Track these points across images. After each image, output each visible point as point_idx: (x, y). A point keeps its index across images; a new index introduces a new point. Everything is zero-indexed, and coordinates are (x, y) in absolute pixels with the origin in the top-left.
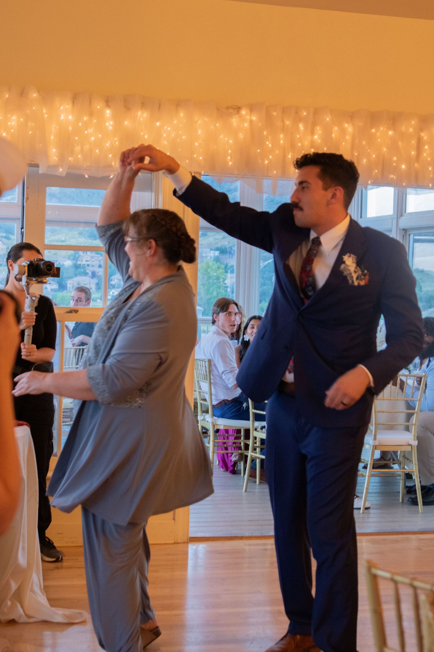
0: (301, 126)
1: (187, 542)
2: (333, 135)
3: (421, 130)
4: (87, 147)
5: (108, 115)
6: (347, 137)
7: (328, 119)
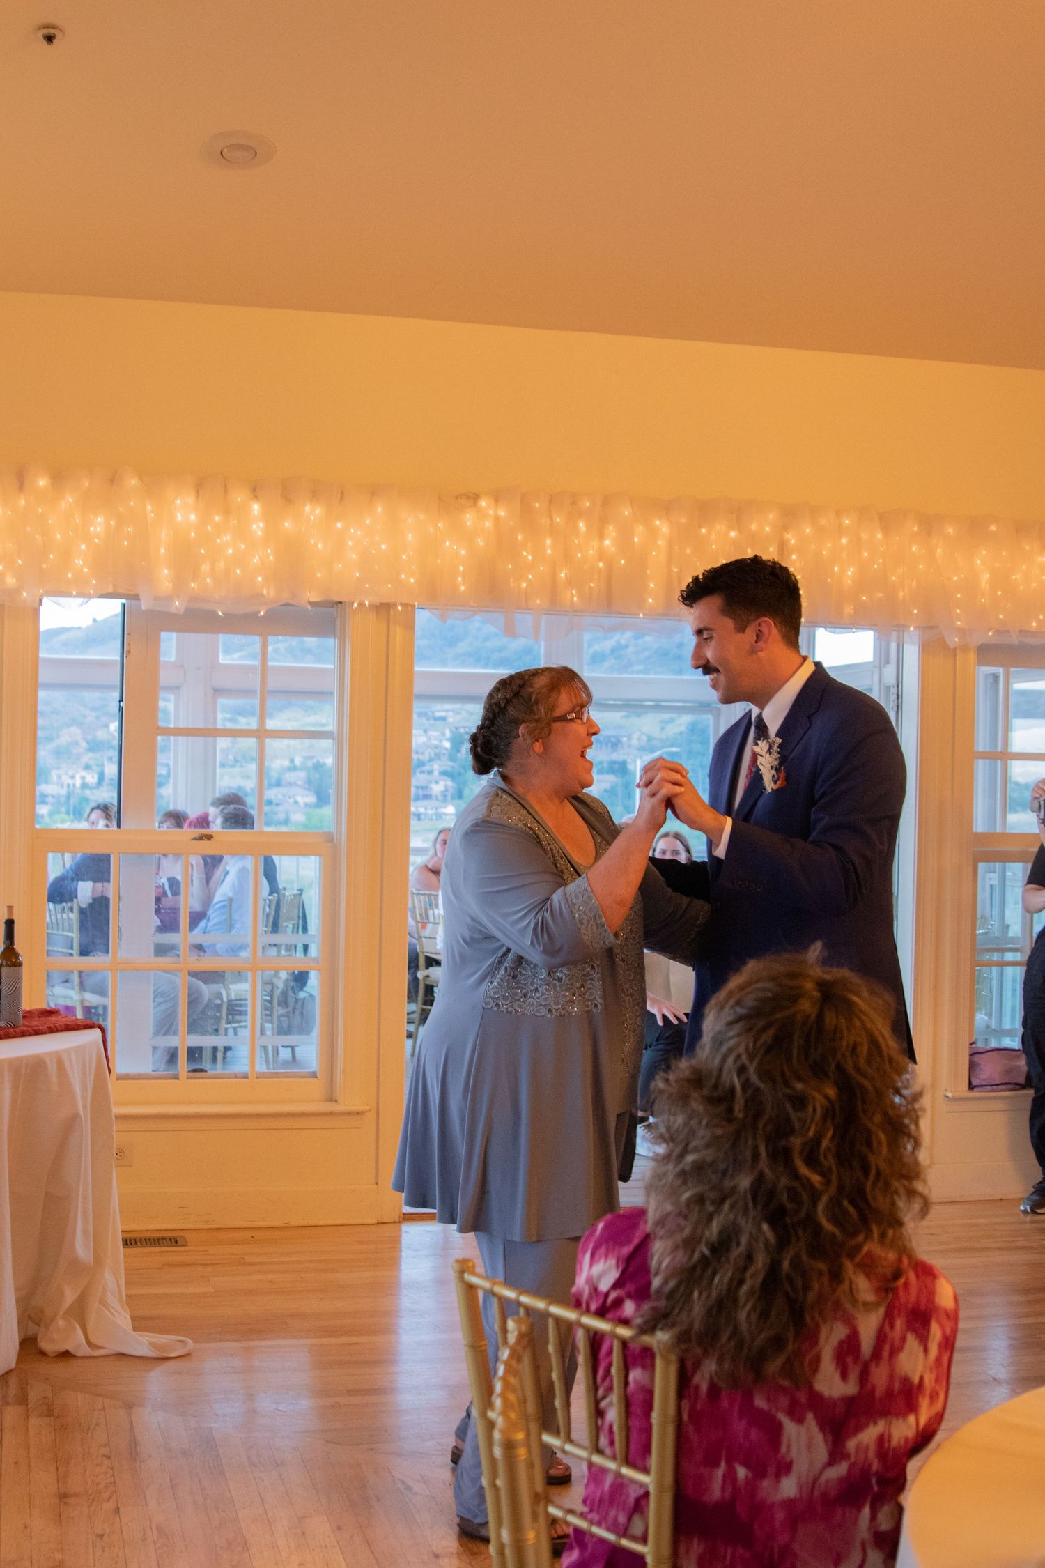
0: (581, 525)
1: (399, 1222)
2: (636, 539)
3: (786, 528)
4: (220, 566)
5: (256, 512)
6: (660, 543)
7: (626, 513)
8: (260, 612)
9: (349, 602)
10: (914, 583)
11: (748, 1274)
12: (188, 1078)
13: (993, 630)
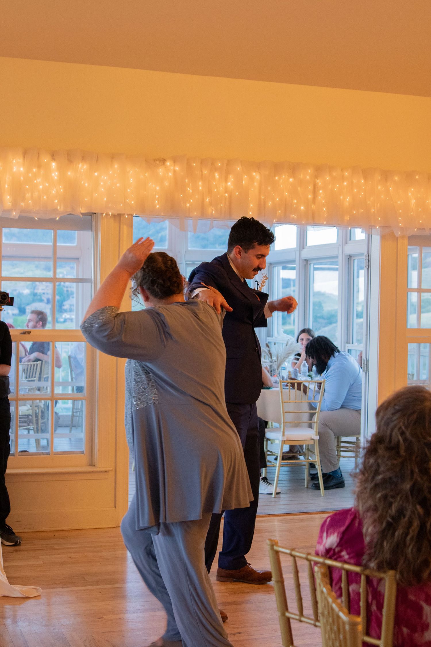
0: (216, 175)
2: (243, 182)
3: (316, 177)
4: (36, 194)
5: (54, 167)
6: (255, 184)
7: (239, 169)
8: (57, 218)
9: (100, 213)
10: (379, 205)
11: (411, 530)
12: (19, 456)
13: (417, 228)
